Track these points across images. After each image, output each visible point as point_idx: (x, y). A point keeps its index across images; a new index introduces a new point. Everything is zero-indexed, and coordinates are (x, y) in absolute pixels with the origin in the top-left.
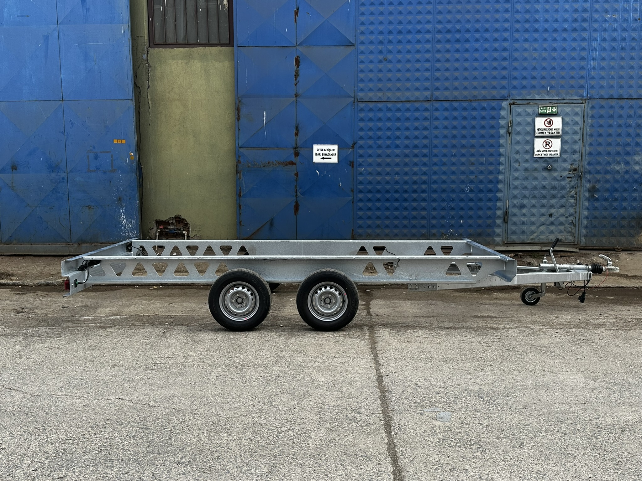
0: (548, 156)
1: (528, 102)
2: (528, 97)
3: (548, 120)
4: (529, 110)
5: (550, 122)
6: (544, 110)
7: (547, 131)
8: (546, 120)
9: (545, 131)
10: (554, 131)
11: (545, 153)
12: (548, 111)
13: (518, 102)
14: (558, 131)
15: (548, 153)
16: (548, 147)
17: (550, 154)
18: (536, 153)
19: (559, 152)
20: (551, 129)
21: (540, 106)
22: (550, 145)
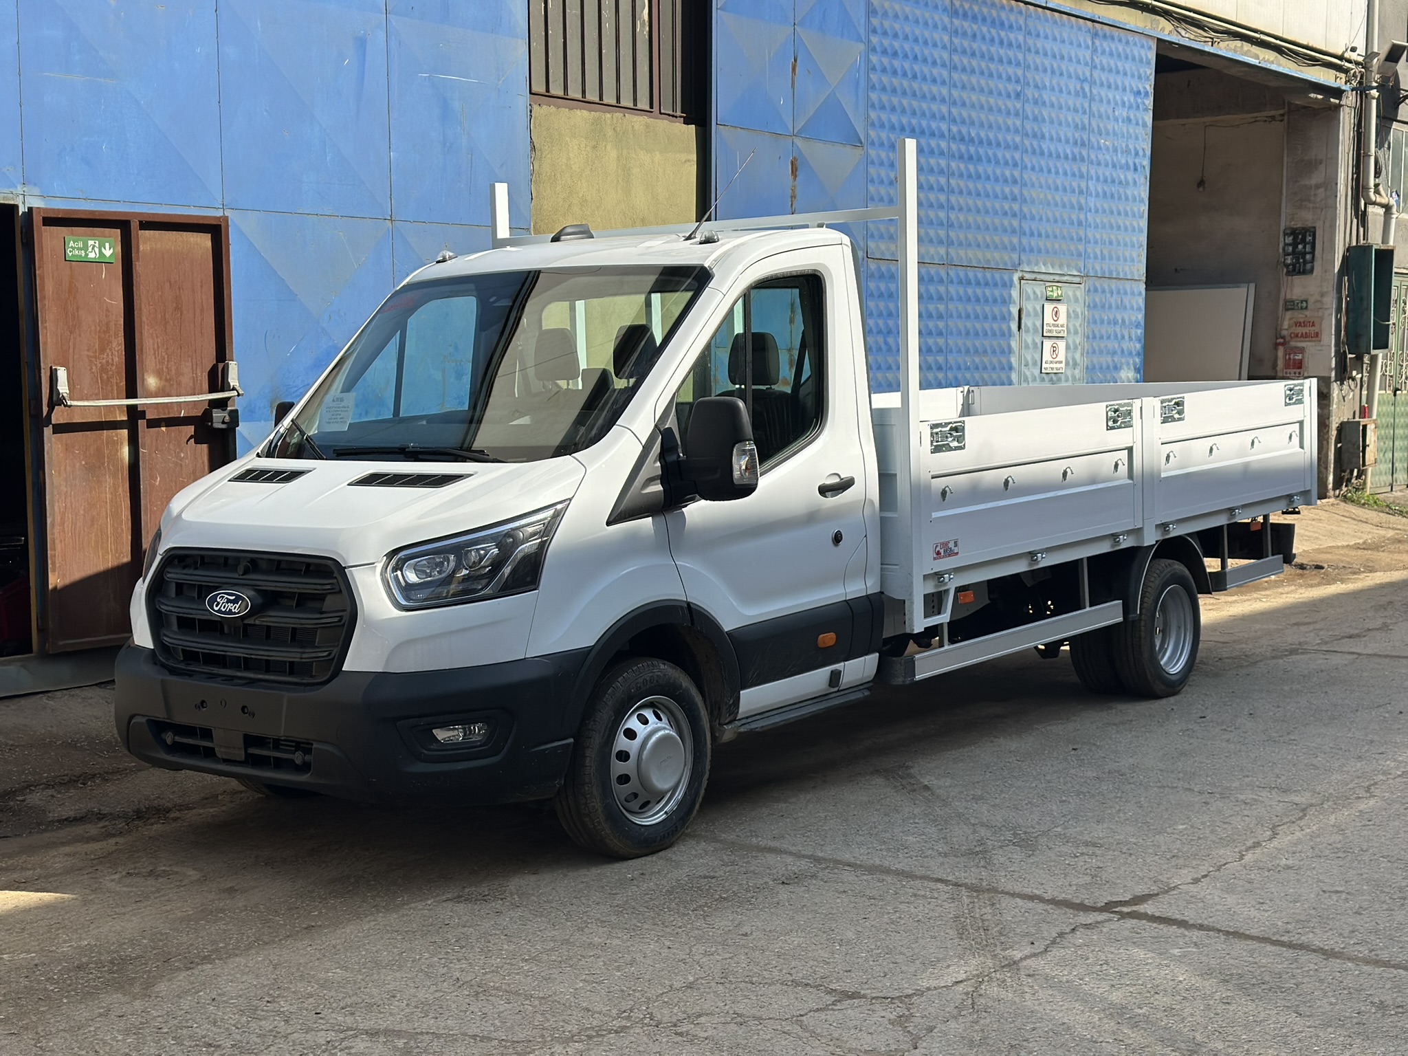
0: (1055, 371)
1: (1036, 276)
2: (1036, 269)
3: (1055, 309)
4: (1039, 289)
5: (1057, 312)
6: (1050, 291)
7: (1055, 328)
8: (1053, 309)
9: (1052, 328)
10: (1060, 328)
11: (1052, 365)
12: (1055, 294)
13: (1027, 276)
14: (1064, 328)
15: (1055, 366)
16: (1054, 356)
17: (1057, 369)
18: (1044, 365)
19: (1063, 365)
20: (1058, 325)
21: (1048, 284)
22: (1057, 352)
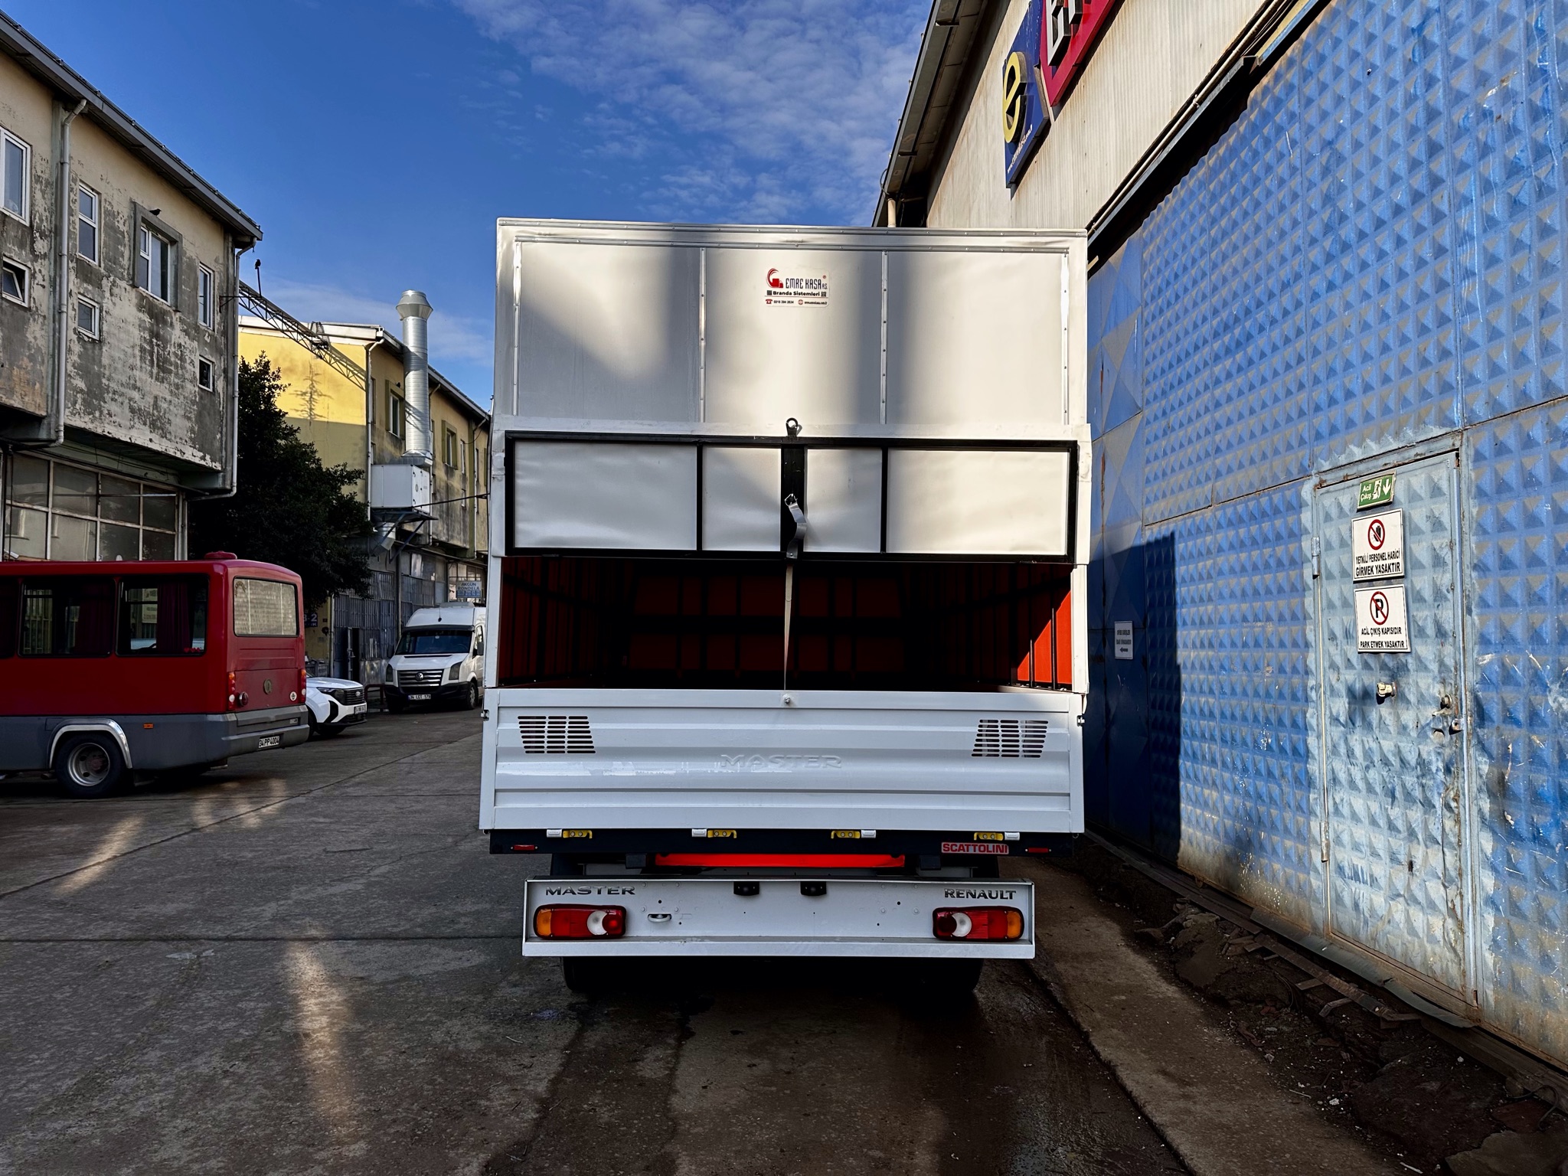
0: (1385, 648)
1: (1341, 474)
2: (1343, 460)
3: (1375, 526)
4: (1345, 498)
5: (1378, 529)
6: (1368, 492)
7: (1375, 564)
8: (1371, 527)
9: (1370, 564)
10: (1389, 562)
11: (1377, 638)
12: (1376, 496)
13: (1329, 478)
14: (1395, 561)
15: (1384, 638)
16: (1381, 619)
17: (1387, 644)
18: (1360, 637)
19: (1402, 637)
20: (1382, 557)
21: (1361, 481)
22: (1385, 610)
